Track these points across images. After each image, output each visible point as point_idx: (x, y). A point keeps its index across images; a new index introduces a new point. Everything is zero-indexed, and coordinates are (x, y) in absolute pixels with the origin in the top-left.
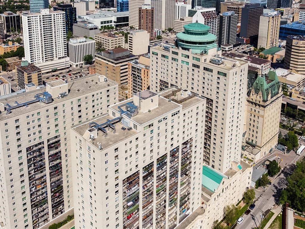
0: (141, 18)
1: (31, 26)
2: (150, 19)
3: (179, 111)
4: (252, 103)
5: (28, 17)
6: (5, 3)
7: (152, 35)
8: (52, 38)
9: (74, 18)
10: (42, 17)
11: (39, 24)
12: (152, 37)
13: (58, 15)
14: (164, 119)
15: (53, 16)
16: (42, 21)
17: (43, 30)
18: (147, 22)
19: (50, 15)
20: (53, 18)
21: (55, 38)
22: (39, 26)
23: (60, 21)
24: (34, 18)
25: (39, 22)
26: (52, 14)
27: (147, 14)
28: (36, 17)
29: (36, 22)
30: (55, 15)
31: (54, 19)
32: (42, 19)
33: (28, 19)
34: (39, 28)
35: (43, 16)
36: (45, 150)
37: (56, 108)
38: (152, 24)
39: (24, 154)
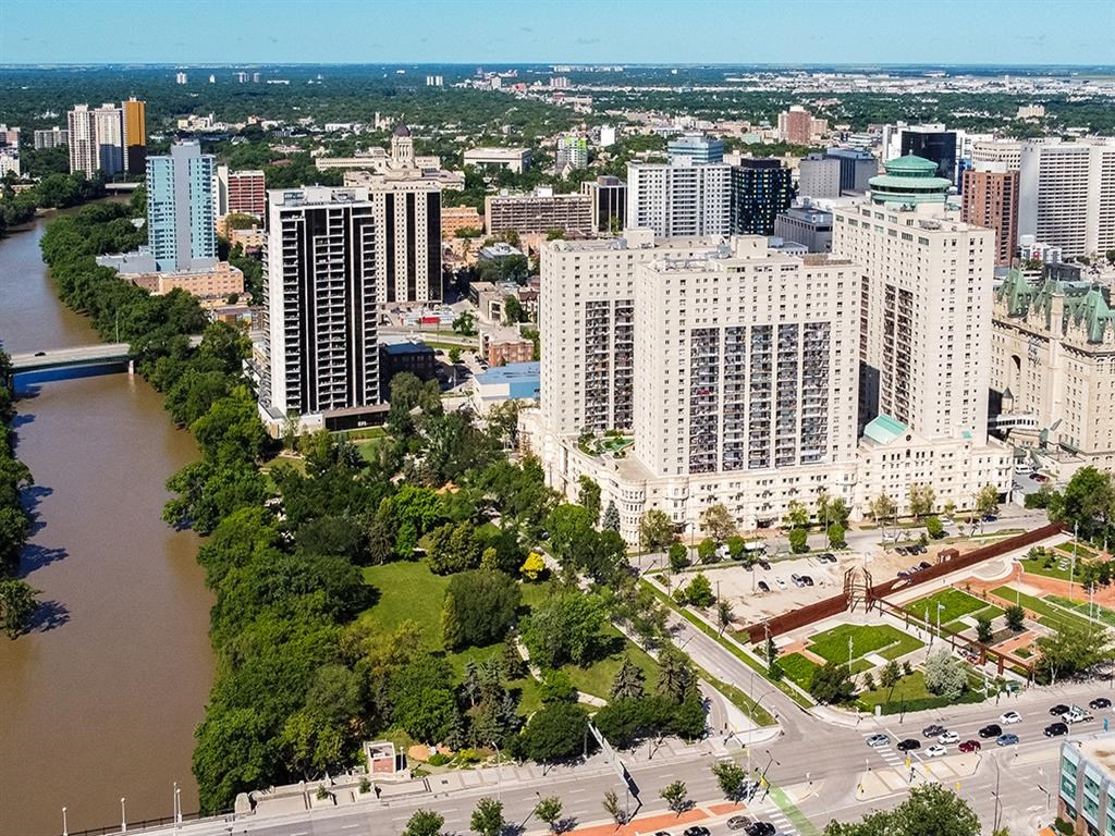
0: (970, 199)
1: (645, 193)
2: (998, 203)
3: (797, 267)
4: (1069, 348)
5: (641, 171)
6: (608, 163)
7: (1002, 253)
8: (693, 228)
9: (783, 201)
10: (672, 173)
11: (664, 189)
12: (1002, 258)
13: (711, 172)
14: (766, 268)
15: (698, 173)
16: (672, 184)
17: (672, 205)
18: (988, 213)
19: (693, 170)
20: (698, 178)
21: (701, 229)
22: (664, 194)
23: (716, 188)
24: (654, 173)
25: (664, 184)
26: (699, 168)
27: (988, 188)
28: (658, 173)
29: (658, 184)
30: (706, 170)
31: (702, 181)
32: (672, 179)
33: (641, 177)
34: (664, 200)
35: (676, 171)
36: (611, 316)
37: (630, 257)
38: (1004, 219)
39: (582, 309)
